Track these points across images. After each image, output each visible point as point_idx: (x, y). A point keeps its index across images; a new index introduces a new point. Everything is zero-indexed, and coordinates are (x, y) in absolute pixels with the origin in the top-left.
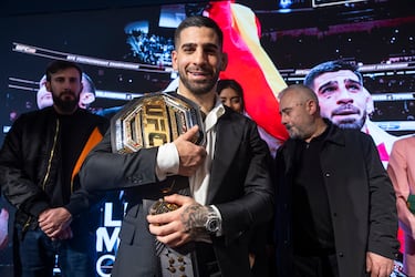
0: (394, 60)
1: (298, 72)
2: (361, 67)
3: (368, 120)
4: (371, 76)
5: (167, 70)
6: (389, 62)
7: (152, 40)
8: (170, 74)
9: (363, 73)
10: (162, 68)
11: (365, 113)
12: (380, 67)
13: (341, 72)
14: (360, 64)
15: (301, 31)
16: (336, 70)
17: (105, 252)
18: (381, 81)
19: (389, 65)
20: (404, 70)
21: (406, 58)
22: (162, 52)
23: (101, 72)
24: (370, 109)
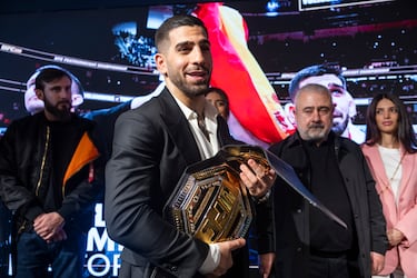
0: (376, 64)
1: (284, 76)
2: (345, 72)
3: (350, 124)
4: (354, 80)
5: (155, 72)
6: (371, 67)
7: (140, 41)
8: (158, 76)
9: (346, 77)
10: (150, 70)
11: (348, 117)
12: (363, 72)
13: (325, 76)
14: (344, 69)
15: (287, 34)
16: (321, 74)
17: (95, 251)
18: (364, 85)
19: (371, 70)
20: (386, 75)
21: (388, 64)
22: (150, 53)
23: (89, 74)
24: (353, 113)
